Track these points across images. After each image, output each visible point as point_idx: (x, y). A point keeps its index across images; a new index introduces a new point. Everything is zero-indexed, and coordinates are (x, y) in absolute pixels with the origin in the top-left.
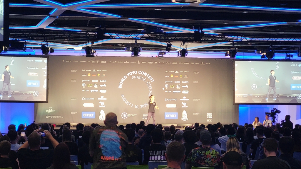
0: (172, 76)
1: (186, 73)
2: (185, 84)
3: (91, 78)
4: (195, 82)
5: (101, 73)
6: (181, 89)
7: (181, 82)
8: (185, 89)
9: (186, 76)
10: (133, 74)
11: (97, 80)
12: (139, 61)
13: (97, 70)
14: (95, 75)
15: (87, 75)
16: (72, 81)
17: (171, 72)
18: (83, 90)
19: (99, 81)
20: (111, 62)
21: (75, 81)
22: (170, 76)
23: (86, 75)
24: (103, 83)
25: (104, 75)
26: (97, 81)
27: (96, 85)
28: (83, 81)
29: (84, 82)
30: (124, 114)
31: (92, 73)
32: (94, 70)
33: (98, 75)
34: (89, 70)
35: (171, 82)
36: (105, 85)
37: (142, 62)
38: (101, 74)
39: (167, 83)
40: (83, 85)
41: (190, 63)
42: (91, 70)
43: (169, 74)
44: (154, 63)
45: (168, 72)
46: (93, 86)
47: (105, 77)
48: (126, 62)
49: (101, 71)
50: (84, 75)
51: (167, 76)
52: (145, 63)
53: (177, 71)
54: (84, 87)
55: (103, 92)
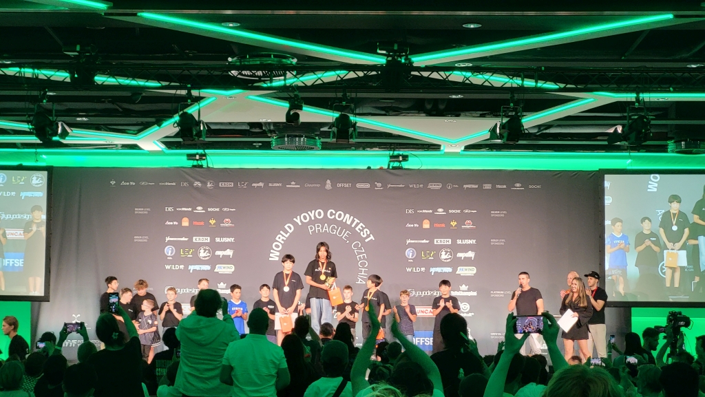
0: (426, 225)
1: (469, 216)
2: (466, 248)
3: (190, 232)
4: (494, 242)
5: (220, 217)
6: (456, 263)
7: (454, 242)
8: (467, 262)
9: (468, 225)
10: (313, 218)
11: (209, 238)
12: (328, 182)
13: (209, 210)
14: (202, 223)
15: (180, 223)
16: (137, 239)
17: (424, 211)
18: (168, 267)
19: (213, 240)
20: (249, 186)
21: (144, 239)
22: (421, 225)
23: (175, 223)
24: (224, 247)
25: (227, 223)
26: (209, 241)
27: (205, 250)
28: (168, 239)
29: (170, 243)
31: (191, 216)
32: (199, 208)
33: (210, 221)
34: (185, 209)
35: (424, 241)
36: (229, 252)
37: (339, 185)
38: (220, 221)
39: (411, 245)
40: (169, 251)
41: (481, 187)
42: (190, 209)
43: (419, 219)
44: (373, 186)
45: (415, 211)
46: (196, 254)
47: (230, 227)
48: (293, 183)
49: (218, 210)
50: (172, 223)
51: (412, 226)
52: (347, 185)
53: (440, 210)
54: (169, 257)
55: (224, 270)
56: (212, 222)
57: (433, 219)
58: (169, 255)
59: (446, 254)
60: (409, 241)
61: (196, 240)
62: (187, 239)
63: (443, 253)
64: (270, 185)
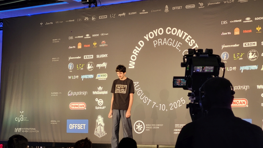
0: (237, 32)
3: (82, 52)
5: (99, 40)
7: (259, 44)
10: (156, 35)
11: (93, 55)
12: (167, 7)
13: (93, 36)
14: (89, 46)
15: (77, 46)
16: (54, 59)
17: (235, 21)
18: (70, 77)
19: (95, 56)
20: (117, 16)
22: (233, 32)
23: (74, 47)
24: (101, 61)
25: (103, 44)
26: (93, 58)
27: (90, 64)
28: (70, 58)
29: (71, 61)
30: (137, 124)
31: (83, 41)
32: (88, 35)
33: (94, 44)
34: (80, 37)
35: (236, 45)
36: (104, 65)
37: (174, 8)
38: (99, 43)
39: (225, 50)
40: (70, 66)
42: (82, 37)
43: (231, 27)
44: (198, 6)
45: (229, 22)
46: (85, 67)
47: (105, 47)
48: (144, 10)
49: (98, 35)
50: (72, 47)
51: (226, 34)
52: (179, 8)
53: (248, 19)
54: (71, 70)
55: (101, 77)
56: (95, 44)
57: (242, 26)
58: (71, 69)
59: (252, 55)
60: (223, 47)
61: (85, 57)
62: (80, 58)
63: (251, 54)
64: (129, 14)
